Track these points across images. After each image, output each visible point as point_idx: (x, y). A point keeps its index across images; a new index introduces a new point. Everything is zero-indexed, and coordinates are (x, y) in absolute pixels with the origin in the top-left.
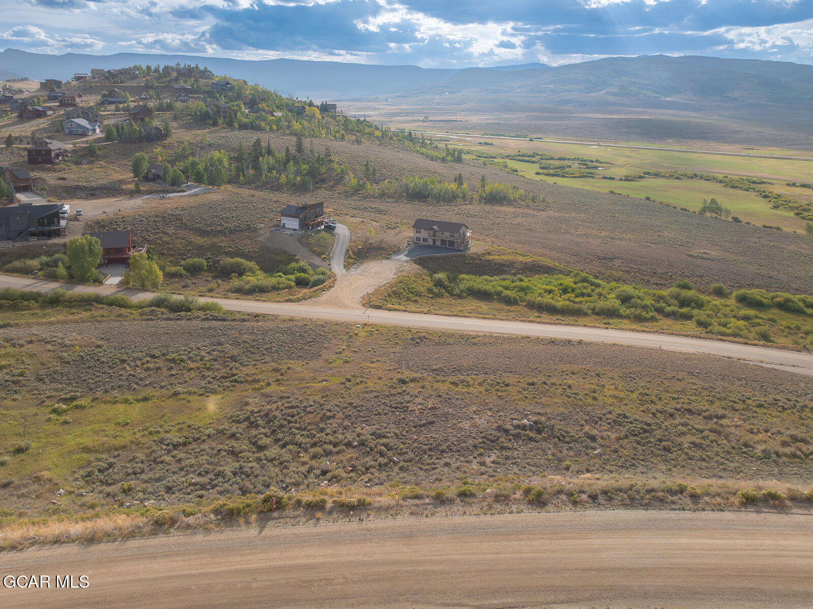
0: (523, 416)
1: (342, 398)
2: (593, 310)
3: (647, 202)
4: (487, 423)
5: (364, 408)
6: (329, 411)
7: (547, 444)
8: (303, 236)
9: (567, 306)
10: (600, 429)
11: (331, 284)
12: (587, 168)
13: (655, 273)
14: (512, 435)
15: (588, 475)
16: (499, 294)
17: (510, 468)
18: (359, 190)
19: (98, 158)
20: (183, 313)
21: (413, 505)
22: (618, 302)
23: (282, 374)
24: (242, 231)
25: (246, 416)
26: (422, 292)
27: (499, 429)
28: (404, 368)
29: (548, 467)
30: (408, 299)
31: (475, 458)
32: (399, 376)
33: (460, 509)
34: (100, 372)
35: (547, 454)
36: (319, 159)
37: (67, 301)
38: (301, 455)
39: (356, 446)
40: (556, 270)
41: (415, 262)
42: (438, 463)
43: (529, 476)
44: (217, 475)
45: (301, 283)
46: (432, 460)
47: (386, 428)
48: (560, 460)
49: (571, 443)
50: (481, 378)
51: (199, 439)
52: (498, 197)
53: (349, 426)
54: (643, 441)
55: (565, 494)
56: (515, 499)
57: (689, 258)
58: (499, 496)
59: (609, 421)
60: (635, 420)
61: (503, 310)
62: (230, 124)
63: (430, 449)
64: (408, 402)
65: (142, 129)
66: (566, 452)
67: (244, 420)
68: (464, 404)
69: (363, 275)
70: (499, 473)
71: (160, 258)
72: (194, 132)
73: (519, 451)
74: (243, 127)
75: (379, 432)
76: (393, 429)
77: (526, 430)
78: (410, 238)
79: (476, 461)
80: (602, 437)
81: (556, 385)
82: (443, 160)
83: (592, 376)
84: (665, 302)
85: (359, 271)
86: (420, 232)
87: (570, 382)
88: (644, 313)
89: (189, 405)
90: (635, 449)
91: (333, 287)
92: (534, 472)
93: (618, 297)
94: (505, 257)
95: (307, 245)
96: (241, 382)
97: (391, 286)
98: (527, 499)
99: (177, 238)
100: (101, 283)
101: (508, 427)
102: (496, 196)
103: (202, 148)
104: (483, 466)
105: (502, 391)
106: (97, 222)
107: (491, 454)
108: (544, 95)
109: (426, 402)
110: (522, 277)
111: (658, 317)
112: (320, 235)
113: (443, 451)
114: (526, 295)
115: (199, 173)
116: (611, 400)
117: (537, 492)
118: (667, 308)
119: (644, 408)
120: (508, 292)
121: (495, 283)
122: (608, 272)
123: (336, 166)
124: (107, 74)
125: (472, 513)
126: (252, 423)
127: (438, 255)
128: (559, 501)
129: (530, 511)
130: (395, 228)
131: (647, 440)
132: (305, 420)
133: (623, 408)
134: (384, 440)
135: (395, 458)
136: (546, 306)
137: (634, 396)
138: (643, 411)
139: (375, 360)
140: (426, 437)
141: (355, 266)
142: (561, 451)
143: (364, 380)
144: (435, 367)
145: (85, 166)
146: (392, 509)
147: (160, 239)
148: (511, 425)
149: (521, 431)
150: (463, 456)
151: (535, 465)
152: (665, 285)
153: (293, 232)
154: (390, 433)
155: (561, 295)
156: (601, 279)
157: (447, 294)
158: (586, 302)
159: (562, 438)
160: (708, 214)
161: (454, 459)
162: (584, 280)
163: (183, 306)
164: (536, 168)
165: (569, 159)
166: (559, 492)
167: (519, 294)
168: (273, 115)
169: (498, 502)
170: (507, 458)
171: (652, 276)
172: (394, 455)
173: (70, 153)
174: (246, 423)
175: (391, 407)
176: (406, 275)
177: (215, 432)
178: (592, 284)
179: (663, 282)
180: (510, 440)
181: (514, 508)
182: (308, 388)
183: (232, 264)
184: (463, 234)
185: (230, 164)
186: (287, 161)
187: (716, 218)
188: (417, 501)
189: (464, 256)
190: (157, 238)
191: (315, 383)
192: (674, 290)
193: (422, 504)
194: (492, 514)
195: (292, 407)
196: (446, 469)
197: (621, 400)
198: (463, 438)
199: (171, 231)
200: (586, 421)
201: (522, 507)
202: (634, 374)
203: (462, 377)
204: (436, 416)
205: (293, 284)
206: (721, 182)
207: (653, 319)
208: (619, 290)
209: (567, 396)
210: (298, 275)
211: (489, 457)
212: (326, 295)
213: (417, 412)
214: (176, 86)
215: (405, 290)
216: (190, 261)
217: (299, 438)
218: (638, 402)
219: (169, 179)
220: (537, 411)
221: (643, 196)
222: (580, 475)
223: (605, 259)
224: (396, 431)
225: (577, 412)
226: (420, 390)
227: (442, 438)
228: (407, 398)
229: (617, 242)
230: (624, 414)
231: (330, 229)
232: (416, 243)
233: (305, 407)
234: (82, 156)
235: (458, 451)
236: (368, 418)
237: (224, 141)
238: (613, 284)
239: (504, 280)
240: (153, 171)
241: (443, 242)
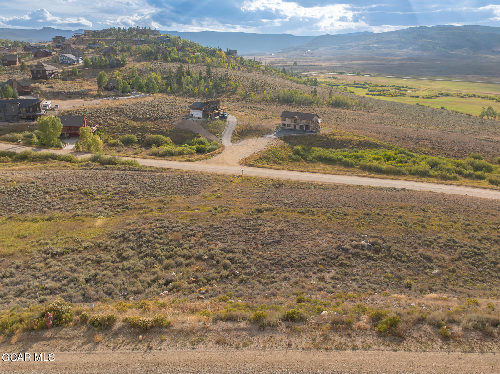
0: (361, 238)
1: (206, 221)
2: (410, 171)
3: (442, 110)
4: (328, 243)
5: (222, 229)
6: (192, 230)
7: (385, 263)
8: (204, 122)
9: (391, 168)
10: (434, 251)
11: (221, 151)
12: (401, 91)
13: (453, 149)
14: (351, 253)
15: (433, 295)
16: (340, 160)
17: (348, 284)
18: (247, 97)
19: (78, 77)
20: (109, 166)
21: (223, 330)
22: (428, 167)
23: (165, 204)
24: (163, 118)
25: (123, 233)
26: (285, 158)
27: (339, 248)
28: (262, 202)
29: (388, 285)
30: (274, 162)
31: (314, 273)
32: (257, 207)
33: (285, 338)
34: (25, 199)
35: (385, 272)
36: (221, 79)
37: (32, 158)
38: (155, 265)
39: (205, 259)
40: (381, 146)
41: (281, 139)
42: (277, 277)
43: (371, 294)
44: (71, 281)
45: (200, 151)
46: (272, 274)
47: (235, 244)
48: (400, 278)
49: (407, 263)
50: (324, 210)
51: (77, 250)
52: (341, 103)
53: (205, 243)
54: (477, 263)
55: (429, 324)
56: (360, 328)
57: (478, 141)
58: (338, 323)
59: (440, 245)
60: (465, 245)
61: (343, 170)
62: (166, 59)
63: (272, 264)
64: (261, 225)
65: (108, 60)
66: (404, 270)
67: (120, 236)
68: (309, 228)
69: (243, 146)
70: (339, 289)
71: (105, 134)
72: (142, 63)
73: (357, 268)
74: (174, 60)
75: (229, 247)
76: (242, 245)
77: (364, 250)
78: (279, 124)
79: (316, 276)
80: (437, 258)
81: (388, 216)
82: (305, 83)
83: (418, 210)
84: (463, 167)
85: (241, 144)
86: (285, 120)
87: (400, 214)
88: (448, 174)
89: (83, 224)
90: (470, 269)
91: (221, 153)
92: (374, 290)
93: (428, 163)
94: (345, 137)
95: (207, 128)
96: (131, 209)
97: (263, 153)
98: (376, 329)
99: (119, 122)
100: (61, 148)
101: (347, 246)
102: (339, 103)
103: (145, 72)
104: (322, 281)
105: (342, 219)
106: (67, 112)
107: (331, 270)
108: (371, 50)
109: (276, 226)
110: (357, 150)
111: (459, 177)
112: (216, 121)
113: (284, 266)
114: (360, 161)
115: (140, 85)
116: (438, 229)
117: (390, 320)
118: (465, 171)
119: (470, 235)
120: (347, 159)
121: (337, 153)
122: (420, 148)
123: (232, 83)
124: (93, 33)
125: (300, 346)
126: (125, 239)
127: (297, 135)
128: (422, 333)
129: (382, 348)
130: (268, 118)
131: (481, 262)
132: (169, 237)
133: (450, 234)
134: (231, 255)
135: (237, 271)
136: (375, 168)
137: (458, 225)
138: (469, 238)
139: (241, 197)
140: (270, 254)
141: (239, 141)
142: (399, 270)
143: (229, 209)
144: (287, 202)
145: (69, 82)
146: (194, 333)
147: (107, 122)
148: (350, 245)
149: (360, 251)
150: (303, 271)
151: (375, 283)
152: (461, 157)
153: (197, 119)
154: (238, 249)
155: (385, 162)
156: (414, 153)
157: (303, 160)
158: (404, 166)
159: (399, 258)
160: (486, 117)
161: (294, 274)
162: (402, 152)
163: (110, 161)
164: (366, 91)
165: (388, 86)
166: (421, 320)
167: (355, 160)
168: (194, 54)
169: (337, 331)
170: (347, 275)
171: (452, 151)
172: (237, 269)
173: (59, 73)
174: (121, 239)
175: (245, 229)
176: (274, 146)
177: (93, 245)
178: (408, 155)
179: (459, 155)
180: (349, 258)
181: (359, 341)
182: (181, 214)
183: (154, 139)
184: (316, 121)
185: (163, 82)
186: (200, 79)
187: (491, 119)
188: (230, 325)
189: (316, 136)
190: (105, 122)
191: (189, 210)
192: (469, 159)
193: (235, 329)
194: (327, 349)
195: (163, 227)
196: (284, 284)
197: (447, 228)
198: (305, 255)
199: (115, 117)
200: (419, 244)
201: (369, 340)
202: (453, 210)
203: (308, 209)
204: (283, 236)
205: (194, 151)
206: (493, 99)
207: (455, 178)
208: (429, 159)
209: (398, 224)
210: (198, 146)
211: (328, 272)
212: (216, 158)
213: (266, 233)
214: (135, 39)
215: (272, 156)
216: (126, 136)
217: (159, 252)
218: (462, 230)
219: (120, 88)
220: (373, 235)
221: (439, 107)
222: (424, 294)
223: (417, 140)
224: (244, 248)
225: (410, 237)
226: (272, 216)
227: (285, 255)
228: (260, 222)
229: (425, 130)
230: (453, 239)
231: (223, 118)
232: (282, 128)
233: (173, 227)
234: (67, 76)
235: (299, 266)
236: (223, 237)
237: (160, 68)
238: (424, 156)
239: (344, 151)
240: (111, 84)
241: (301, 126)
